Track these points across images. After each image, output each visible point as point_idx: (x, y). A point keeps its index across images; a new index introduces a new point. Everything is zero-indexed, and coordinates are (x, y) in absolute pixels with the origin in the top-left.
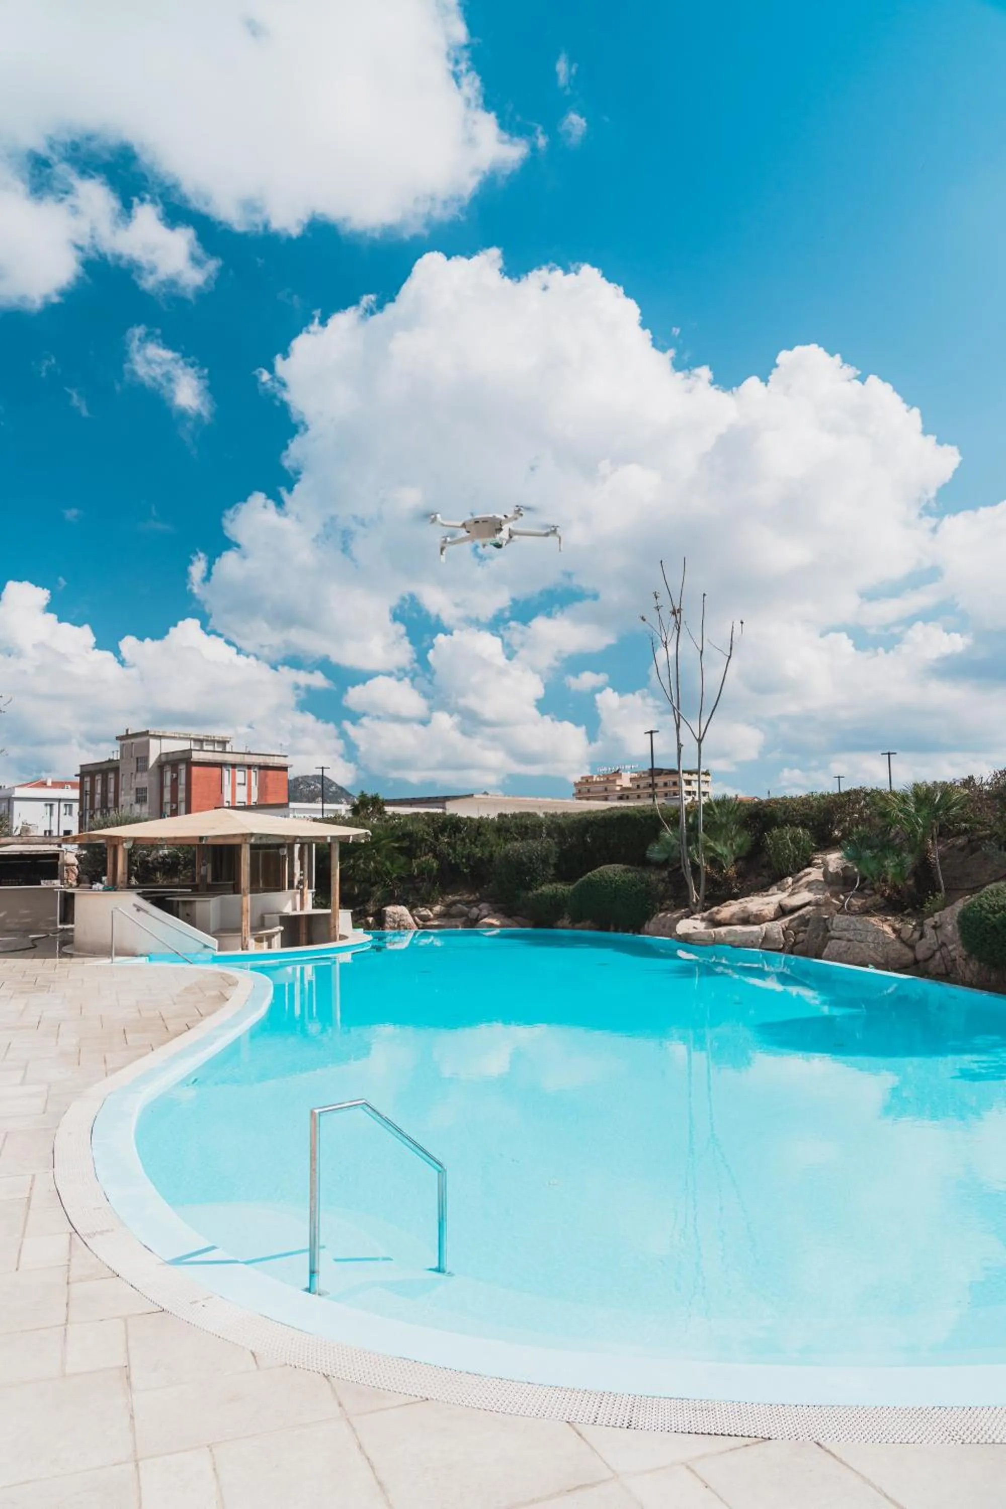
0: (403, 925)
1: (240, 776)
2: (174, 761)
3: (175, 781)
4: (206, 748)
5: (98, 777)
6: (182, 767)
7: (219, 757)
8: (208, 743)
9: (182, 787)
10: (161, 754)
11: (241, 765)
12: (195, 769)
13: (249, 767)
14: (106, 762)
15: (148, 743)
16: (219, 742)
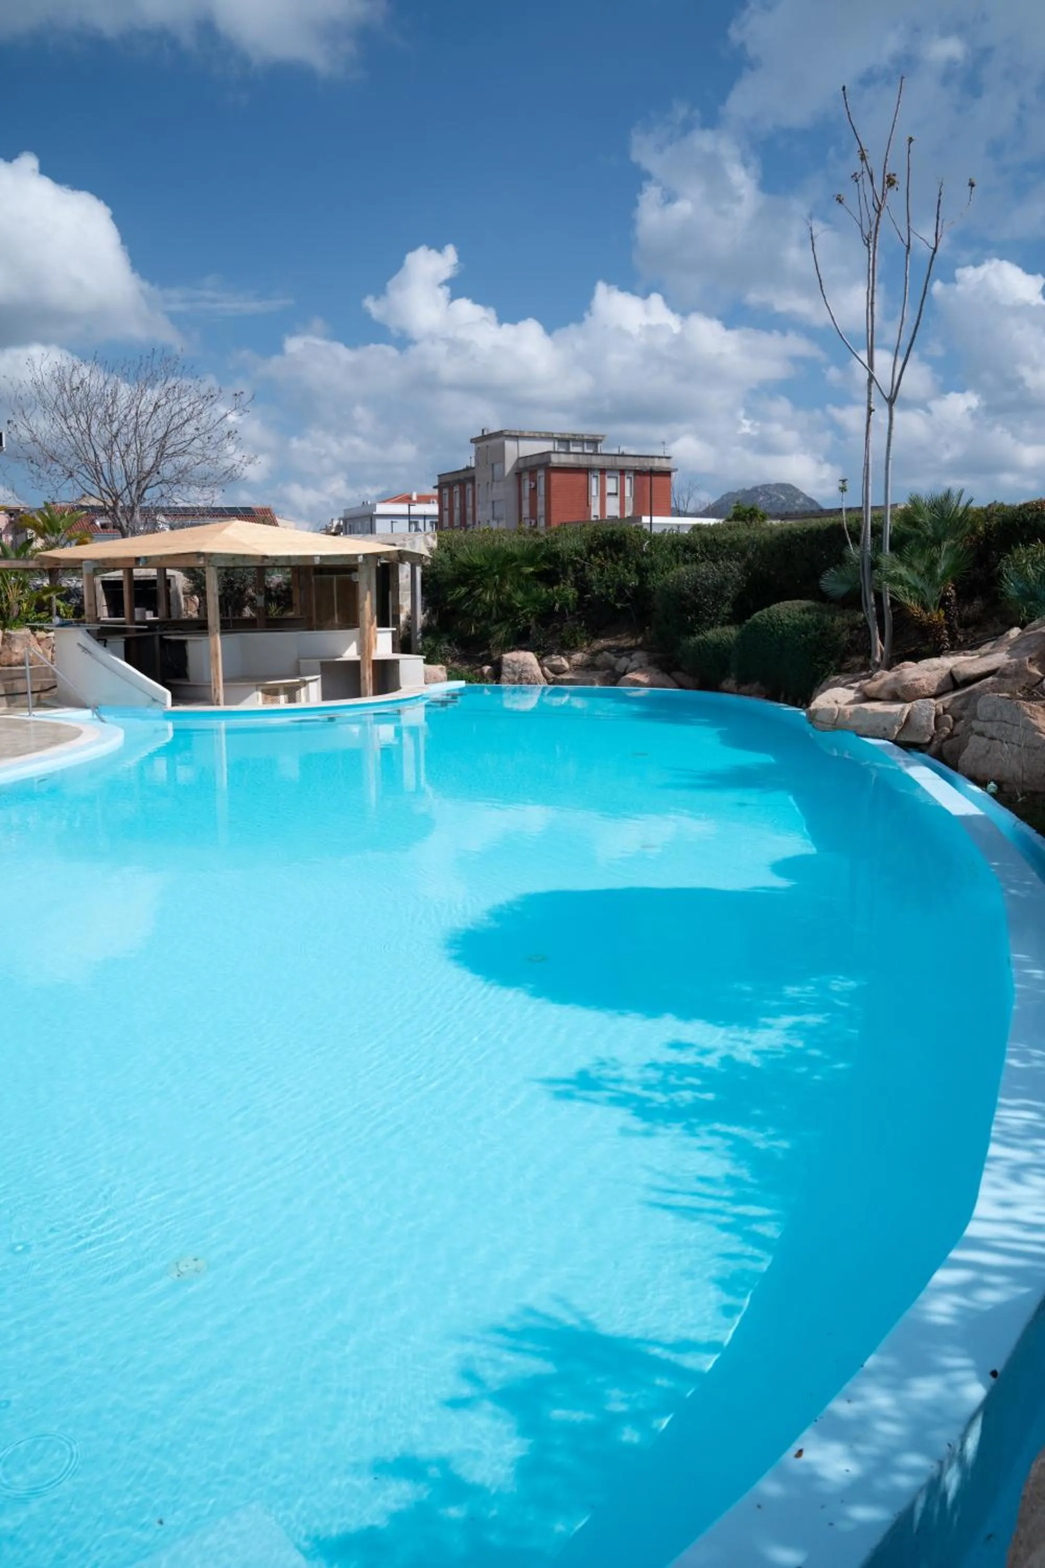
0: (527, 678)
1: (611, 485)
2: (531, 466)
3: (534, 490)
4: (573, 449)
5: (456, 489)
6: (541, 474)
7: (583, 461)
8: (575, 443)
9: (541, 499)
10: (519, 459)
11: (612, 470)
12: (555, 477)
13: (622, 472)
14: (464, 470)
15: (503, 445)
16: (589, 441)
